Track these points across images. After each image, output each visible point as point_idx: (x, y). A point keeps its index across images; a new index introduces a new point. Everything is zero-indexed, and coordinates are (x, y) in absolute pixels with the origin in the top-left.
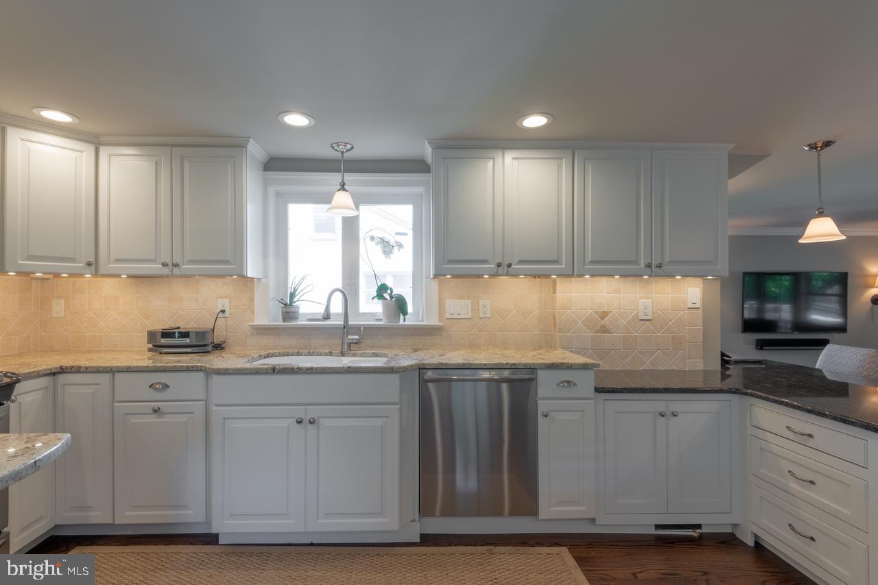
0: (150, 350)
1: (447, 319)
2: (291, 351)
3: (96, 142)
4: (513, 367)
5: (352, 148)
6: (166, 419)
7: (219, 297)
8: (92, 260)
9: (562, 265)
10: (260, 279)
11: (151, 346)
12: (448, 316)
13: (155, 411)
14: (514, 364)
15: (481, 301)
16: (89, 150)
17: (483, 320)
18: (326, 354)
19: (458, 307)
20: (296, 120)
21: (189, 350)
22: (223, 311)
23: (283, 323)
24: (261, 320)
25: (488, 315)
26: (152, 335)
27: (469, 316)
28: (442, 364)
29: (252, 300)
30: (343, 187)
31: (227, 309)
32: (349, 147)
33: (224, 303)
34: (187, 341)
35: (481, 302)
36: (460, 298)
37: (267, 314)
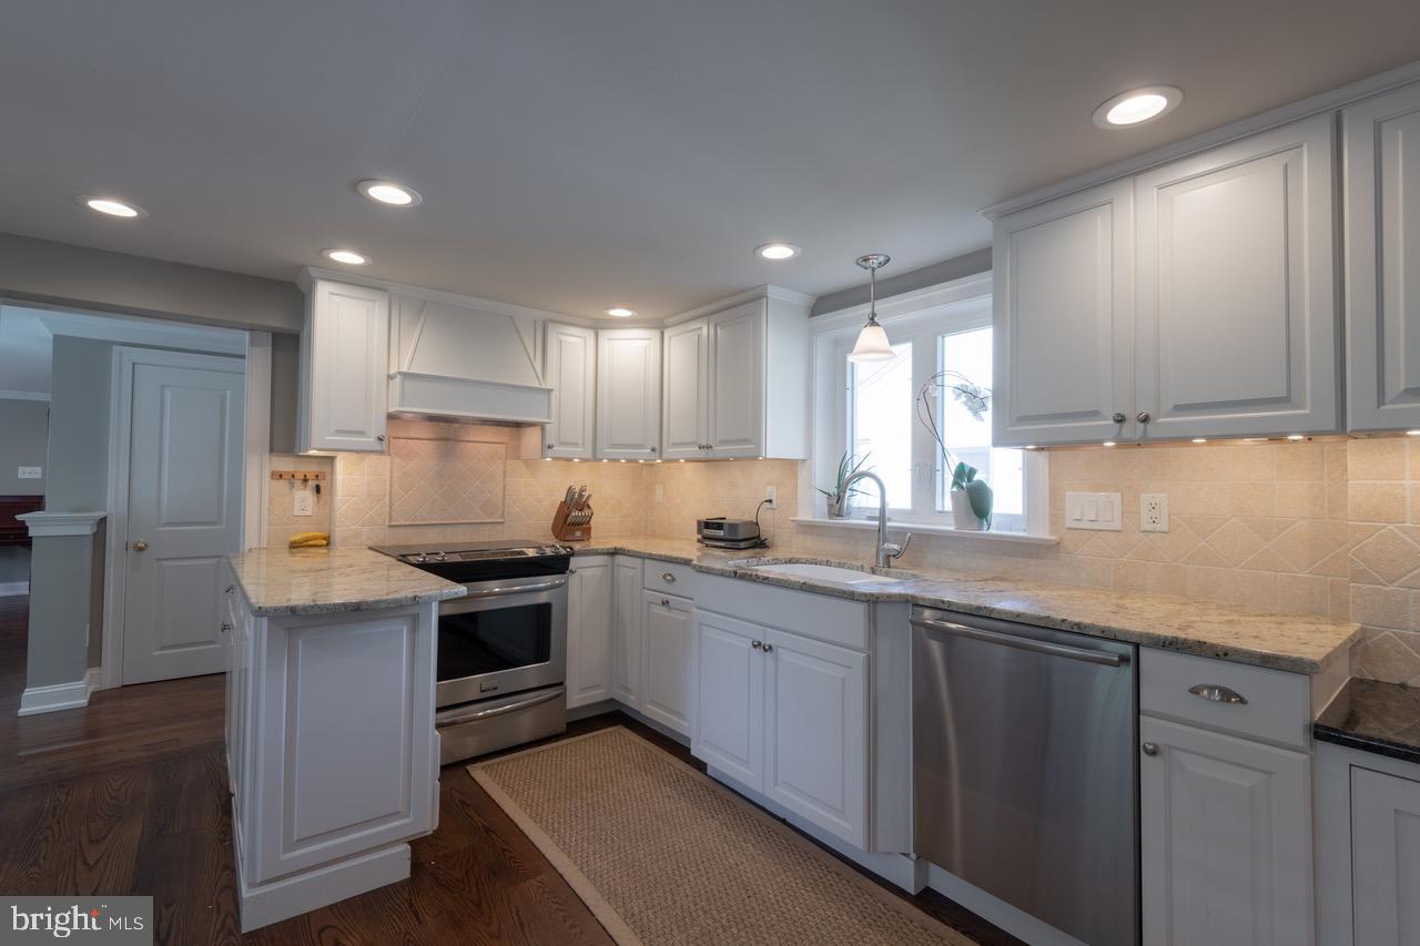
0: (699, 541)
1: (1069, 529)
2: (820, 558)
3: (660, 326)
4: (1076, 630)
5: (888, 261)
6: (675, 614)
7: (768, 484)
8: (657, 446)
9: (1304, 408)
10: (804, 460)
11: (700, 536)
12: (1069, 523)
13: (665, 603)
14: (1078, 625)
15: (1142, 495)
16: (655, 335)
17: (1151, 536)
18: (858, 569)
19: (1090, 506)
20: (777, 252)
21: (723, 544)
22: (770, 501)
23: (828, 521)
24: (805, 515)
25: (1163, 525)
26: (699, 522)
27: (1117, 525)
28: (943, 602)
29: (796, 487)
30: (873, 322)
31: (774, 498)
32: (882, 259)
33: (771, 492)
34: (721, 533)
35: (1146, 498)
36: (1095, 488)
37: (811, 508)
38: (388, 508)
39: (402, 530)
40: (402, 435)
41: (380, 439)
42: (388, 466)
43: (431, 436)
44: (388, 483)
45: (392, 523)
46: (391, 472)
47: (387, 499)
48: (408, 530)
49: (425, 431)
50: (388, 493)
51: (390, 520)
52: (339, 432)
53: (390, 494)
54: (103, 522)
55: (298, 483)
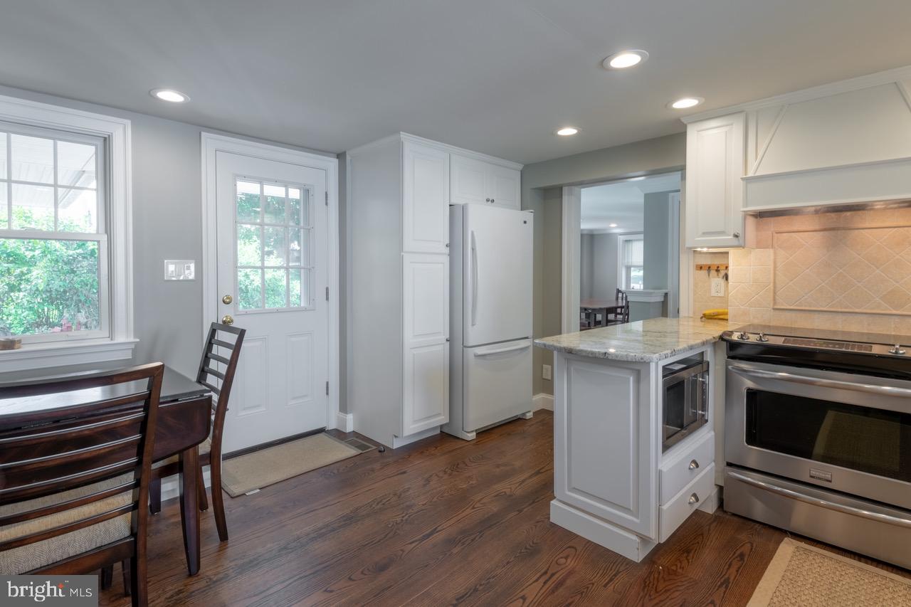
38: (772, 294)
39: (788, 314)
40: (785, 229)
41: (736, 236)
42: (772, 257)
43: (817, 227)
44: (772, 272)
45: (776, 307)
46: (775, 263)
47: (772, 285)
48: (793, 314)
49: (813, 223)
50: (772, 281)
51: (775, 302)
52: (705, 234)
53: (775, 283)
54: (666, 294)
55: (713, 273)
